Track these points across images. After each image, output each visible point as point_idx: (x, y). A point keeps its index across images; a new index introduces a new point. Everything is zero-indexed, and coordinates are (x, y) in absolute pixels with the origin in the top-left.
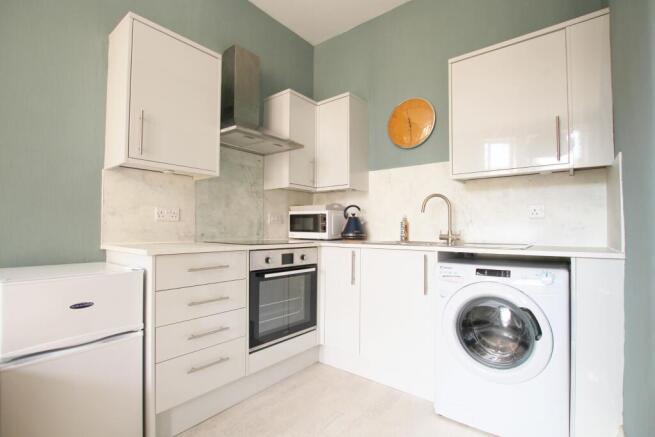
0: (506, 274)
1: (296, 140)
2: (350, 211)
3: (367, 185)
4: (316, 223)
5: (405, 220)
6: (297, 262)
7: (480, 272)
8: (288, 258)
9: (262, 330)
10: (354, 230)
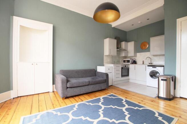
0: (156, 68)
1: (126, 49)
2: (134, 60)
3: (137, 55)
4: (128, 61)
5: (143, 61)
6: (127, 67)
7: (153, 67)
8: (125, 66)
9: (123, 75)
10: (135, 62)
